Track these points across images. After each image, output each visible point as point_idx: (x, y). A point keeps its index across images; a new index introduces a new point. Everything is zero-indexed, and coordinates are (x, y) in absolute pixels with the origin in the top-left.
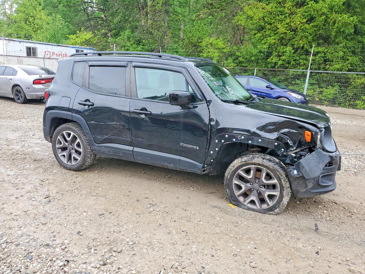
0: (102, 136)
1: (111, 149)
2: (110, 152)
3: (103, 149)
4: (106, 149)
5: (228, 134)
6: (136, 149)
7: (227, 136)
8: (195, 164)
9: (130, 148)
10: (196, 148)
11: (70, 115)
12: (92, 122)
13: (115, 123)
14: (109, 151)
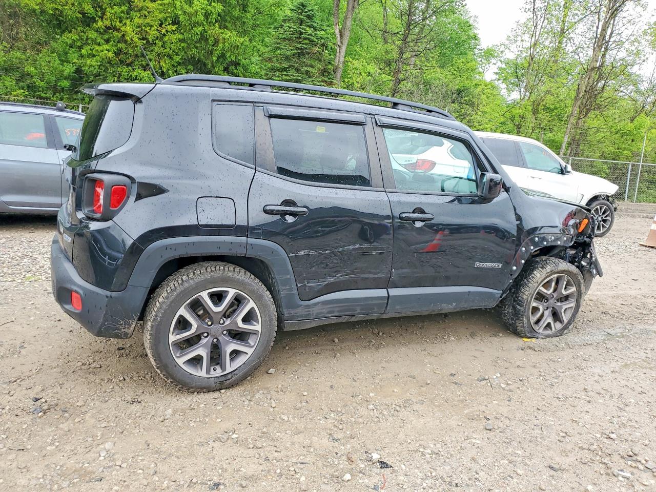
0: (321, 280)
1: (337, 304)
2: (333, 312)
3: (315, 311)
4: (324, 309)
5: (538, 237)
6: (394, 292)
7: (537, 239)
8: (491, 293)
9: (382, 293)
10: (498, 265)
11: (240, 244)
12: (302, 253)
13: (357, 246)
14: (329, 310)
